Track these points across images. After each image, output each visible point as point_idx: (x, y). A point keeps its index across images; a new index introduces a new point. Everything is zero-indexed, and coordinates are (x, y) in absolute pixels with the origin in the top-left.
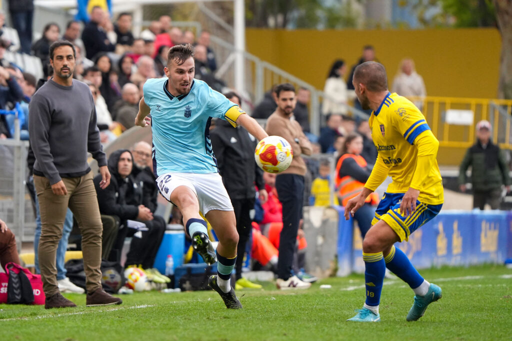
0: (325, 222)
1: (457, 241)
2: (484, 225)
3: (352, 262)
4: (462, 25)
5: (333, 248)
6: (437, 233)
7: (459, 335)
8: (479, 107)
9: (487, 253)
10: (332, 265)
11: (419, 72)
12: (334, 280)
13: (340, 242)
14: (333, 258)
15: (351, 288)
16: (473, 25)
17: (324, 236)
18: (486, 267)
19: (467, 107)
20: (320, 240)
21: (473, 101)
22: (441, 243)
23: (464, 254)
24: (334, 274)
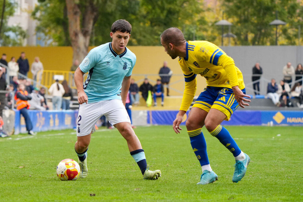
0: (10, 115)
1: (57, 121)
2: (66, 116)
3: (20, 129)
4: (60, 45)
5: (13, 124)
6: (50, 118)
7: (52, 155)
8: (65, 74)
9: (67, 126)
10: (12, 130)
11: (41, 61)
12: (13, 136)
13: (16, 122)
14: (13, 128)
15: (18, 139)
16: (64, 45)
17: (10, 120)
18: (66, 130)
19: (61, 74)
20: (8, 122)
21: (63, 72)
22: (51, 122)
23: (59, 125)
24: (13, 133)
